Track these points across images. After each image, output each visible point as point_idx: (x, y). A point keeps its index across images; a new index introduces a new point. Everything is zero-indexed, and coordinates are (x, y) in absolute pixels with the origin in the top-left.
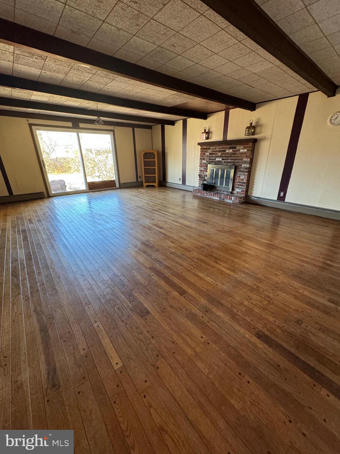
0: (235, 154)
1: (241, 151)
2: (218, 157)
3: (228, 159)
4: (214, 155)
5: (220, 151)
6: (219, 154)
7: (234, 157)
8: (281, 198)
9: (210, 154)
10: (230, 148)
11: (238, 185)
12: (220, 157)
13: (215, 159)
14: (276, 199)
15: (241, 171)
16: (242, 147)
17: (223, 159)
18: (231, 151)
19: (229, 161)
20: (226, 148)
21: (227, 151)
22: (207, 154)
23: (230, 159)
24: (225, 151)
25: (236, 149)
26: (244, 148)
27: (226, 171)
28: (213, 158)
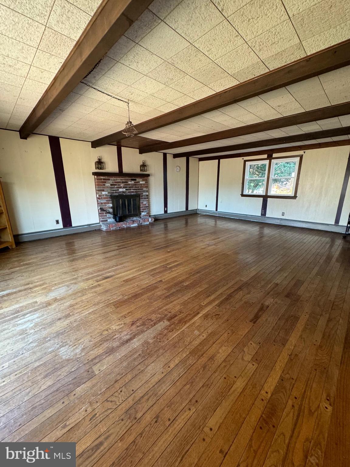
0: (136, 185)
1: (141, 182)
2: (121, 188)
3: (131, 190)
4: (116, 187)
5: (123, 182)
6: (122, 185)
7: (135, 187)
8: (166, 212)
9: (111, 185)
10: (132, 180)
11: (143, 209)
12: (124, 187)
13: (118, 190)
14: (164, 213)
15: (142, 199)
16: (141, 180)
17: (126, 190)
18: (133, 182)
19: (132, 190)
20: (127, 180)
21: (129, 183)
22: (108, 185)
23: (133, 189)
24: (127, 182)
25: (136, 181)
26: (143, 180)
27: (132, 199)
28: (116, 189)
